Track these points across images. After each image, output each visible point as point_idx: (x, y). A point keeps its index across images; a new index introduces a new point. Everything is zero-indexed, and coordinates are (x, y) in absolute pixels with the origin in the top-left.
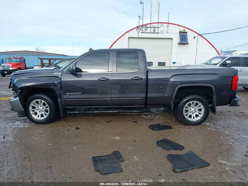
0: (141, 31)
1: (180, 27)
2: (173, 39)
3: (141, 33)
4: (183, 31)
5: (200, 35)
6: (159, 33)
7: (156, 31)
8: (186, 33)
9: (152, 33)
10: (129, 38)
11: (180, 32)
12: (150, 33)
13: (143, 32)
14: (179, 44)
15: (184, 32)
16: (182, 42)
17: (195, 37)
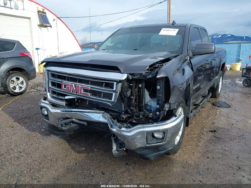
2: (31, 18)
4: (42, 11)
5: (59, 18)
6: (12, 8)
7: (9, 5)
8: (45, 13)
9: (3, 7)
11: (39, 12)
16: (45, 24)
17: (55, 19)
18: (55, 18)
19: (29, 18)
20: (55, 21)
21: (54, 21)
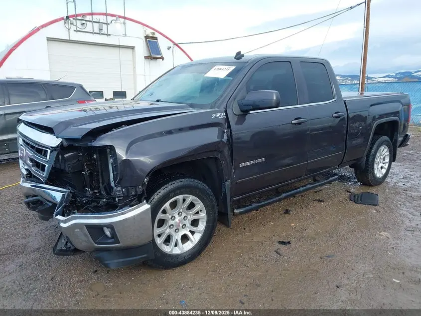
0: (74, 28)
1: (145, 27)
2: (136, 49)
3: (75, 31)
4: (151, 35)
5: (177, 45)
6: (110, 35)
7: (104, 31)
8: (156, 38)
9: (97, 33)
10: (49, 39)
11: (147, 37)
12: (92, 33)
13: (78, 29)
14: (146, 57)
15: (152, 38)
16: (153, 55)
17: (170, 47)
18: (171, 44)
19: (133, 48)
20: (171, 49)
21: (168, 49)
